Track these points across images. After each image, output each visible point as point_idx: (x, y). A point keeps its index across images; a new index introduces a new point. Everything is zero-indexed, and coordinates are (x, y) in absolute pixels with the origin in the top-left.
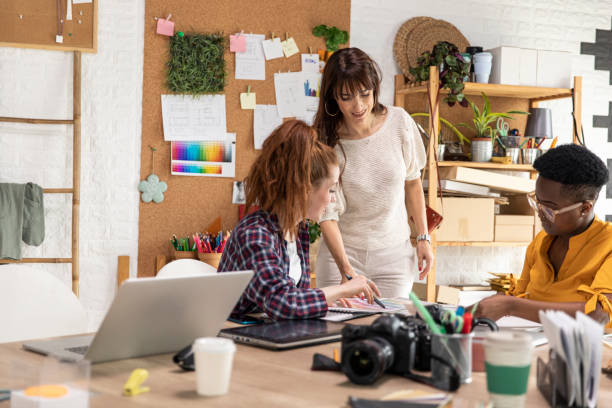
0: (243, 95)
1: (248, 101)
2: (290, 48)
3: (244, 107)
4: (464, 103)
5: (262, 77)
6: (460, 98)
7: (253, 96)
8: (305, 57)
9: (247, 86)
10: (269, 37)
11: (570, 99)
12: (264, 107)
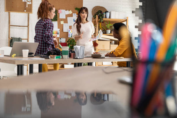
0: (61, 21)
1: (62, 22)
2: (70, 12)
3: (61, 24)
4: (103, 22)
5: (65, 18)
6: (102, 21)
7: (63, 21)
8: (73, 14)
9: (62, 20)
10: (66, 10)
11: (126, 22)
12: (65, 24)
